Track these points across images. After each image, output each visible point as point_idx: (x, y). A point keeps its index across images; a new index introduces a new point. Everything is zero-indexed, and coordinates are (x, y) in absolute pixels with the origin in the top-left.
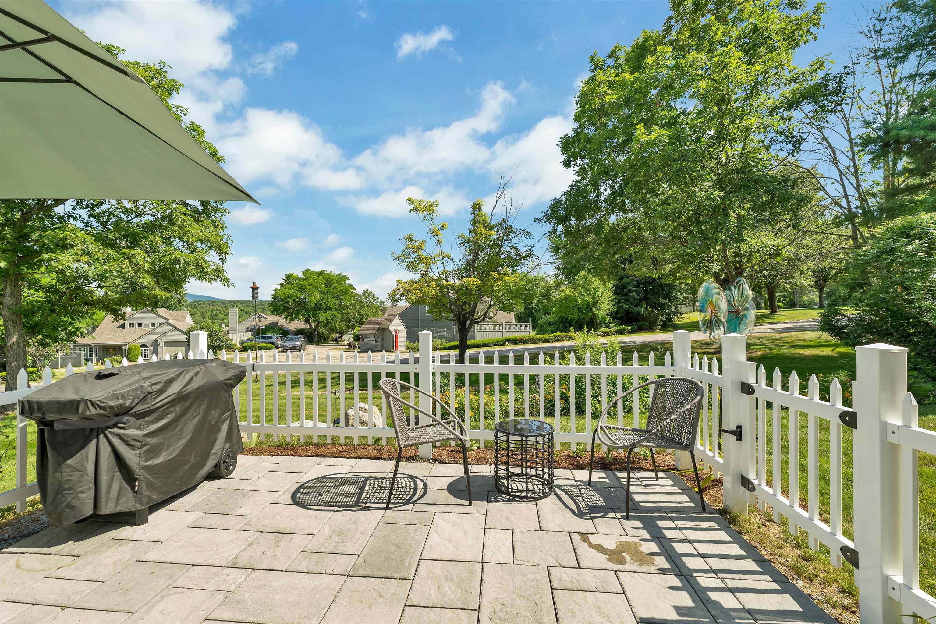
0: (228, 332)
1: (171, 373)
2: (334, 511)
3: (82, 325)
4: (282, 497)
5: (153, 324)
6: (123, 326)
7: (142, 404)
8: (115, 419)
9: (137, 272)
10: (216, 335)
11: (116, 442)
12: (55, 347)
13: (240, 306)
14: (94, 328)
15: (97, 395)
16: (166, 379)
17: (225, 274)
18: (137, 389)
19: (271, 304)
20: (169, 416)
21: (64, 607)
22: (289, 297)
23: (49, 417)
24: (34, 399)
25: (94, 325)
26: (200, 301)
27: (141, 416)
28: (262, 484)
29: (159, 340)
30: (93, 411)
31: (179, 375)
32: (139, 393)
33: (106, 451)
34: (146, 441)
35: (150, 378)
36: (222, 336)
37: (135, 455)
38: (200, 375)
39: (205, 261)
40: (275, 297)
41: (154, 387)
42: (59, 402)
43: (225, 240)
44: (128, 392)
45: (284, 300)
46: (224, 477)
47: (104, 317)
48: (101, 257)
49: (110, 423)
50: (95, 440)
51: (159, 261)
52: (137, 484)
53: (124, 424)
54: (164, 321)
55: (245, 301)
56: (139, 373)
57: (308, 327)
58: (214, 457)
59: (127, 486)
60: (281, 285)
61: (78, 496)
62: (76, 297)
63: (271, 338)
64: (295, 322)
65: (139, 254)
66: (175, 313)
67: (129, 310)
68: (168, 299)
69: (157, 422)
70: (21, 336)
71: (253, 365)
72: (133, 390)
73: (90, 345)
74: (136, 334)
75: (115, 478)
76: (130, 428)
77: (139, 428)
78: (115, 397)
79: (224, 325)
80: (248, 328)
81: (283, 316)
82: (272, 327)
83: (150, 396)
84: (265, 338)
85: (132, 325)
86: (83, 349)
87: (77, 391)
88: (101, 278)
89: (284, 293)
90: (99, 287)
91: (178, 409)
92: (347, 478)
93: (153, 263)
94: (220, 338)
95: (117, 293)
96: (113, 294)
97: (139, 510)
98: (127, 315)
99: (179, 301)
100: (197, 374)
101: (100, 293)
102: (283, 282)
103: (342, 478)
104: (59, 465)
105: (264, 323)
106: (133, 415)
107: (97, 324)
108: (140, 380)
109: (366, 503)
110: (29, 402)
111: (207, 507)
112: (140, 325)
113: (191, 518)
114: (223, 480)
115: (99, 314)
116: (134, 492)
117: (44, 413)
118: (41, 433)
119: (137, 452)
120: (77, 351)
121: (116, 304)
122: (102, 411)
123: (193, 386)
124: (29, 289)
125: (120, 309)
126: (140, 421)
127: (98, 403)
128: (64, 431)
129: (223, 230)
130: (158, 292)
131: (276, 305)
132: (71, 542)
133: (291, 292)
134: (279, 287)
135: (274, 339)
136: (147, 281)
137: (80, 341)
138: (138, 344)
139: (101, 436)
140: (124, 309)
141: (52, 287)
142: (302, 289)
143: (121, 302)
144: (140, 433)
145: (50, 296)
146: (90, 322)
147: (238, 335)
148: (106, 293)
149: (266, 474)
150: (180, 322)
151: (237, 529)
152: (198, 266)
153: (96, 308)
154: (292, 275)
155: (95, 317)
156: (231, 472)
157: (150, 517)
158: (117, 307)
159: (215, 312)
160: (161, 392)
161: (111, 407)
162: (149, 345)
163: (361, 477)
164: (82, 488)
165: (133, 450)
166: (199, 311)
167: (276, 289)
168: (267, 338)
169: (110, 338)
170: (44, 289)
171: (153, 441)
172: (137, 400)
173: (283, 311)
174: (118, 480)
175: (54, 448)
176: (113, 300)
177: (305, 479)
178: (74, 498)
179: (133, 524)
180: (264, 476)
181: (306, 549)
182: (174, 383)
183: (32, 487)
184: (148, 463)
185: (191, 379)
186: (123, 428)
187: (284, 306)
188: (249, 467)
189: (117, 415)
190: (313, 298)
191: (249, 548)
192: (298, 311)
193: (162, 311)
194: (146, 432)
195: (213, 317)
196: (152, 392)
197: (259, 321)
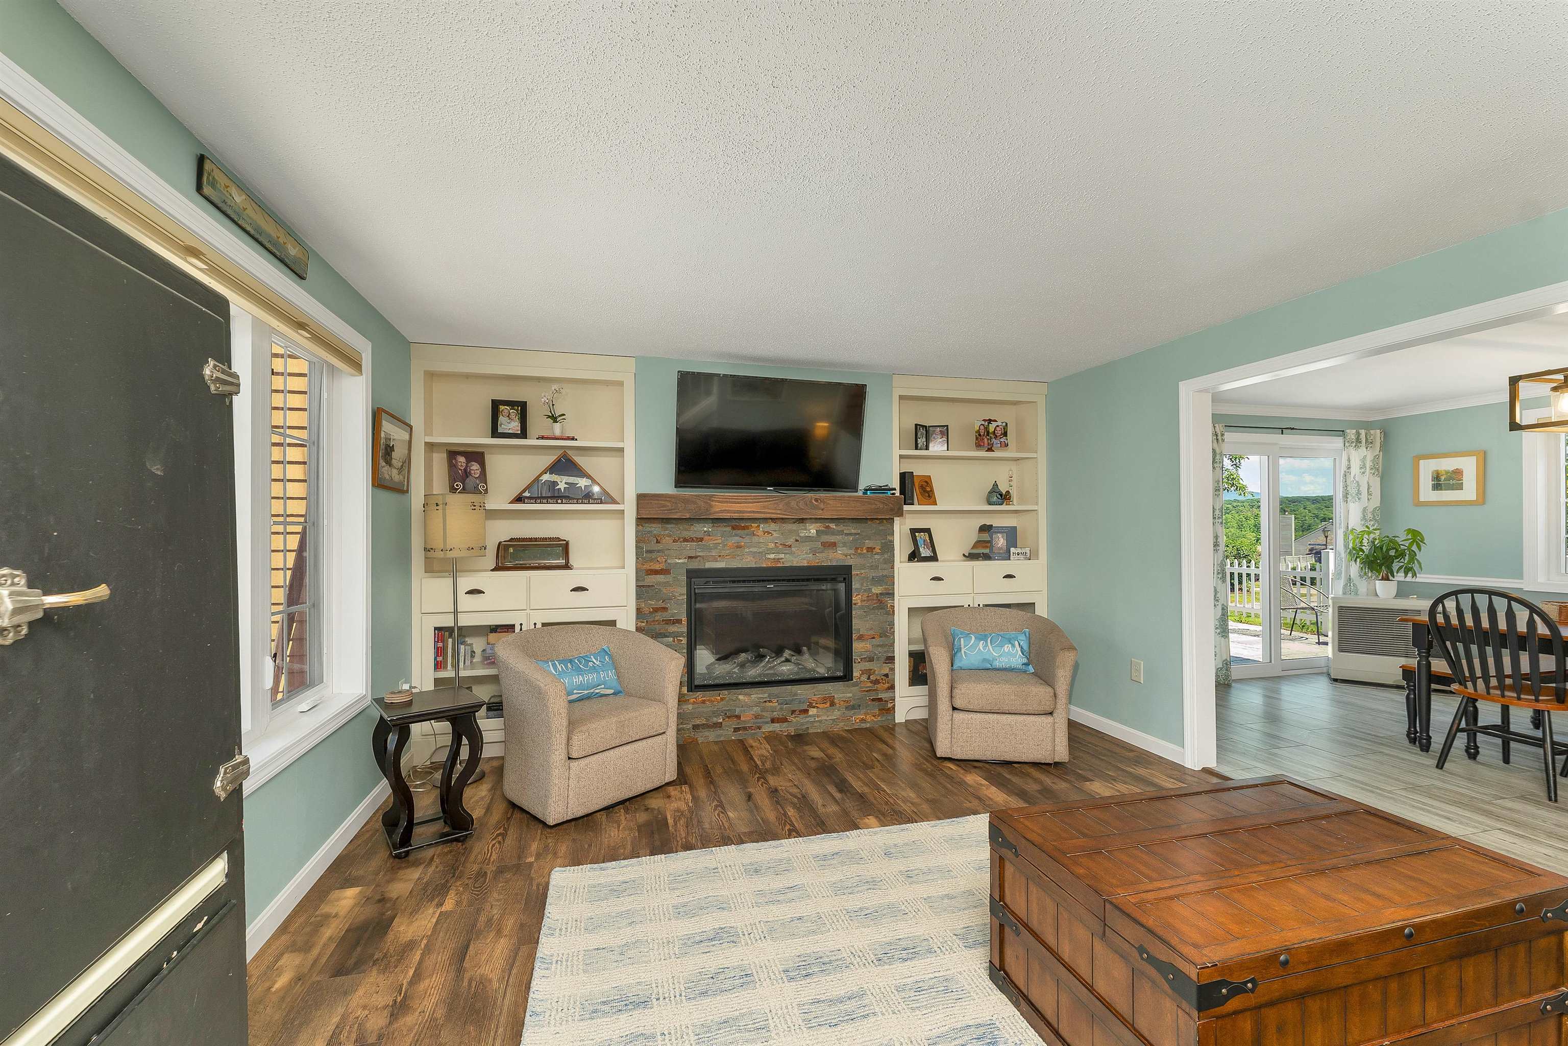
197: (1326, 537)
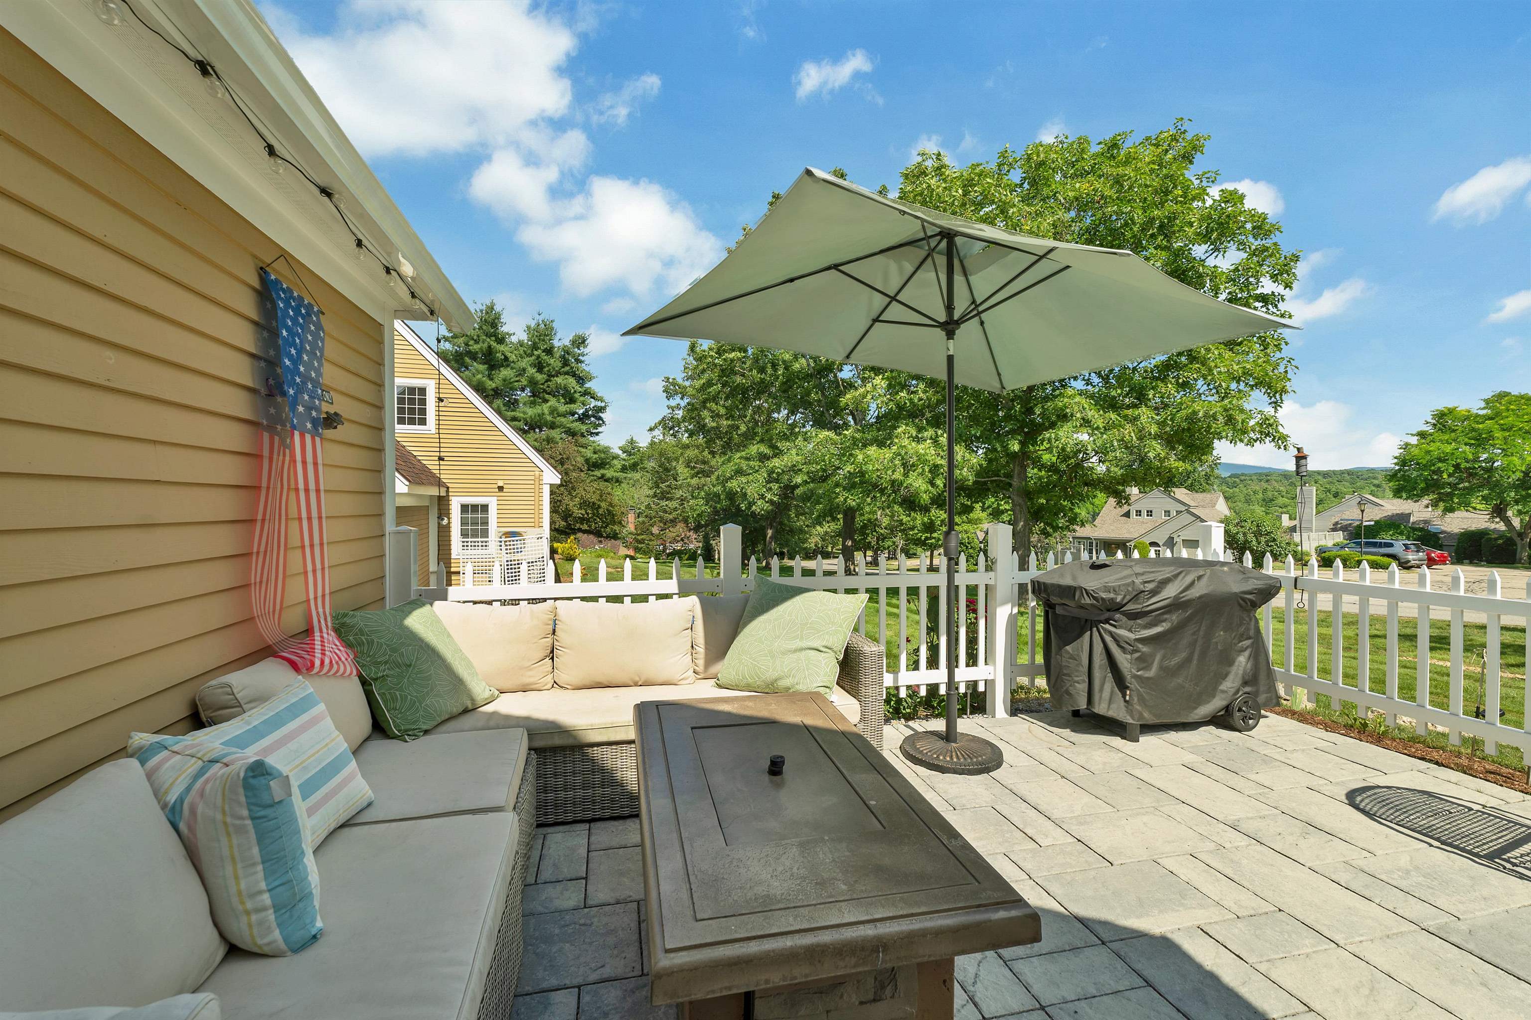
0: (1293, 529)
1: (1166, 572)
2: (1431, 845)
3: (1082, 512)
4: (1328, 788)
5: (1167, 513)
6: (1127, 515)
7: (1134, 604)
8: (1107, 615)
9: (1140, 439)
10: (1268, 534)
11: (1108, 639)
12: (1055, 538)
13: (1322, 481)
14: (1095, 516)
15: (1090, 584)
16: (1160, 578)
17: (1280, 428)
18: (1128, 585)
19: (1392, 476)
20: (1164, 624)
21: (1063, 777)
22: (1440, 460)
23: (1054, 600)
24: (1041, 580)
25: (1094, 512)
26: (1243, 475)
27: (1134, 616)
28: (1298, 759)
29: (1175, 536)
30: (1087, 601)
31: (1176, 576)
32: (1130, 589)
33: (1098, 648)
34: (1138, 647)
35: (1142, 574)
36: (1280, 536)
37: (1127, 659)
38: (1204, 580)
39: (1242, 411)
40: (1403, 462)
41: (1146, 585)
42: (1059, 586)
43: (1281, 369)
44: (1119, 586)
45: (1425, 467)
46: (1240, 731)
47: (1106, 502)
48: (1100, 423)
49: (1102, 618)
50: (1089, 632)
51: (1172, 420)
52: (1128, 692)
53: (1116, 621)
54: (1183, 508)
55: (1334, 472)
56: (1131, 567)
57: (1502, 527)
58: (1223, 696)
59: (1118, 691)
60: (1422, 435)
61: (1074, 686)
62: (1075, 476)
63: (1391, 545)
64: (1460, 514)
65: (1145, 414)
66: (1200, 496)
67: (1135, 490)
68: (1188, 474)
69: (1150, 628)
70: (1026, 521)
71: (1296, 579)
72: (1124, 585)
73: (1089, 538)
74: (1144, 526)
75: (1107, 679)
76: (1121, 627)
77: (1130, 630)
78: (1107, 589)
79: (1285, 517)
80: (1336, 523)
81: (1425, 501)
82: (1396, 523)
83: (1142, 595)
84: (1375, 545)
85: (1139, 513)
86: (1082, 543)
87: (1074, 578)
88: (1102, 452)
89: (1428, 452)
90: (1100, 461)
91: (1175, 618)
92: (1484, 813)
93: (1162, 424)
94: (1274, 540)
95: (1122, 468)
96: (1117, 469)
97: (1129, 724)
98: (1133, 499)
99: (1207, 477)
100: (1200, 578)
101: (1101, 469)
102: (1428, 429)
103: (1470, 809)
104: (1060, 648)
105: (1372, 515)
106: (1125, 614)
107: (1097, 511)
108: (1132, 575)
109: (1514, 865)
110: (1038, 582)
111: (1209, 755)
112: (1150, 513)
113: (1189, 758)
114: (1237, 733)
115: (1101, 496)
116: (1126, 701)
117: (1048, 595)
118: (1047, 613)
119: (1129, 656)
120: (1076, 544)
121: (1119, 484)
122: (1095, 602)
123: (1194, 593)
124: (1033, 469)
125: (1124, 491)
126: (1131, 623)
127: (1092, 592)
128: (1064, 616)
129: (1280, 350)
130: (1174, 463)
131: (1406, 479)
132: (1068, 730)
133: (1448, 449)
134: (1414, 440)
135: (1398, 548)
136: (1155, 450)
137: (1081, 532)
138: (1147, 540)
139: (1095, 629)
140: (1128, 489)
141: (1053, 465)
142: (1480, 441)
143: (1125, 480)
144: (1132, 636)
145: (1051, 476)
146: (1090, 507)
147: (1313, 535)
148: (1108, 470)
149: (1309, 750)
150: (1207, 511)
151: (1247, 793)
152: (1230, 420)
153: (1096, 489)
154: (1451, 411)
155: (1096, 501)
156: (1251, 728)
157: (1143, 739)
158: (1121, 488)
159: (1270, 494)
160: (1154, 592)
161: (1103, 599)
162: (1161, 544)
163: (1523, 826)
164: (1078, 679)
165: (1125, 653)
166: (1241, 491)
167: (1407, 444)
168: (1381, 545)
169: (1113, 530)
170: (1045, 467)
171: (1145, 649)
172: (1128, 598)
173: (1425, 492)
174: (1110, 684)
175: (1056, 632)
176: (1114, 478)
177: (1382, 781)
178: (1071, 686)
179: (1123, 738)
180: (1303, 750)
181: (1354, 863)
182: (1170, 584)
183: (1039, 666)
184: (1139, 673)
185: (1192, 584)
186: (1115, 626)
187: (1426, 479)
188: (1280, 731)
189: (1109, 610)
190: (1516, 460)
191: (1259, 820)
192: (1470, 491)
193: (1180, 493)
194: (1137, 637)
195: (1268, 502)
196: (1144, 591)
197: (1363, 511)
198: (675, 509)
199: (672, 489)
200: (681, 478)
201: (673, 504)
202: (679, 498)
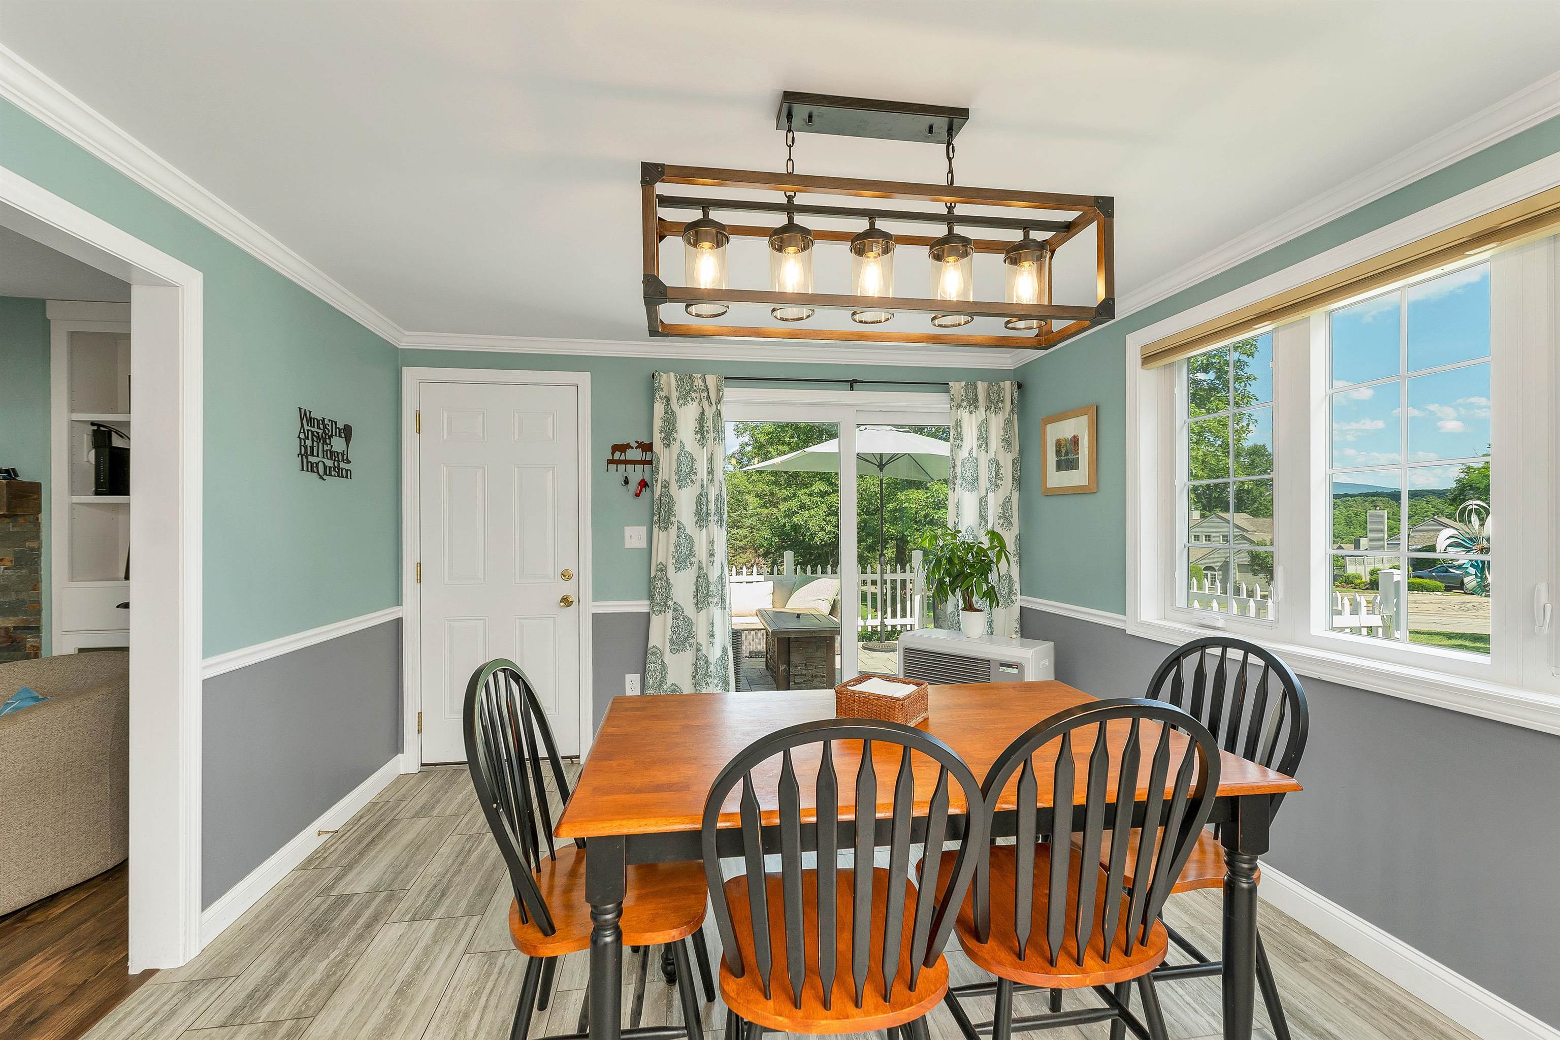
5: (1226, 538)
54: (1243, 532)
66: (1260, 521)
67: (1194, 516)
74: (1201, 551)
85: (1196, 538)
98: (1191, 524)
112: (1208, 538)
138: (1202, 565)
162: (1217, 568)
193: (1240, 518)
198: (746, 537)
199: (743, 518)
200: (751, 508)
201: (743, 532)
202: (748, 527)
